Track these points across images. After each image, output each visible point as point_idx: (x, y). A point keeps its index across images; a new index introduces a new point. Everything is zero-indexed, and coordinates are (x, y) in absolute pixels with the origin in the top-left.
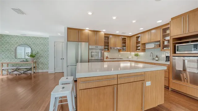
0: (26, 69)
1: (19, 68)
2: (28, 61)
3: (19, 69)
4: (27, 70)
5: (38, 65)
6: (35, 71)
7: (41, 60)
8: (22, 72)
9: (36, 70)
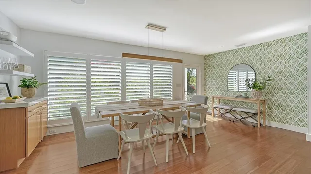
0: (245, 113)
1: (234, 109)
2: (248, 98)
3: (234, 111)
4: (247, 116)
5: (270, 108)
6: (262, 121)
7: (279, 97)
8: (239, 118)
9: (265, 119)
